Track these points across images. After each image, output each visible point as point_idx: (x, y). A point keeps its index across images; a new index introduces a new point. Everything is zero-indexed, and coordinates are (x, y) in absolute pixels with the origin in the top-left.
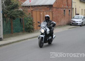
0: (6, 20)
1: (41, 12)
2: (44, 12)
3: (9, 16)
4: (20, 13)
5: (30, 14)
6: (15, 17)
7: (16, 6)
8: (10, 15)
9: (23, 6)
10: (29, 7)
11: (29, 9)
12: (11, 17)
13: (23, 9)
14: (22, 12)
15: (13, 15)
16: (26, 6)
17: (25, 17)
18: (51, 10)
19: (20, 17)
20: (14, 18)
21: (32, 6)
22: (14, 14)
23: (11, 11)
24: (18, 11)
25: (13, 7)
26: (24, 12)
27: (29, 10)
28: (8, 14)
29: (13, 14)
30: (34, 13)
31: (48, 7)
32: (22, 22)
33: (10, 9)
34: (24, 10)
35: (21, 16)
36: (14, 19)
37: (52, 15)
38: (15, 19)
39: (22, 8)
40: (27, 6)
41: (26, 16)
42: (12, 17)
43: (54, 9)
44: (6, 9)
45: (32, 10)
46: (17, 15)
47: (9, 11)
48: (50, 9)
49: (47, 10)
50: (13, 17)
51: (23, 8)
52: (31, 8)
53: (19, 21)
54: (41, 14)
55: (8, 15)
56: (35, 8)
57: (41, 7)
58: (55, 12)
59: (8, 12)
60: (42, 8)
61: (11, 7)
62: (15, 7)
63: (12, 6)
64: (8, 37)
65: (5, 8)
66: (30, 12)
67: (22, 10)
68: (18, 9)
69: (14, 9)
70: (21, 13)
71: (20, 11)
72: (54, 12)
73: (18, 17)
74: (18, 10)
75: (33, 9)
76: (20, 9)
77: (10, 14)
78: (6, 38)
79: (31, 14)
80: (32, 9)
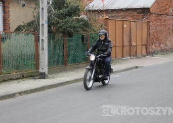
0: (54, 38)
1: (124, 22)
2: (132, 23)
3: (60, 30)
4: (83, 24)
5: (101, 27)
6: (73, 32)
7: (75, 11)
8: (64, 27)
9: (89, 11)
10: (100, 12)
11: (101, 17)
12: (64, 33)
13: (89, 16)
14: (87, 22)
15: (68, 29)
16: (94, 11)
17: (92, 32)
18: (145, 19)
19: (82, 32)
20: (70, 35)
21: (107, 11)
22: (70, 26)
23: (66, 20)
24: (78, 21)
25: (69, 13)
26: (90, 22)
27: (100, 19)
28: (58, 25)
29: (68, 26)
30: (111, 24)
31: (139, 13)
32: (85, 42)
33: (62, 16)
34: (89, 19)
35: (85, 31)
36: (70, 37)
37: (149, 29)
38: (73, 35)
39: (86, 15)
40: (97, 11)
41: (94, 31)
42: (66, 33)
43: (153, 17)
44: (56, 17)
45: (106, 19)
46: (77, 28)
47: (62, 21)
48: (143, 17)
49: (137, 19)
50: (68, 31)
51: (88, 14)
52: (104, 15)
53: (80, 41)
54: (125, 26)
55: (58, 29)
56: (113, 15)
57: (124, 12)
58: (153, 22)
59: (58, 23)
60: (126, 13)
61: (64, 13)
62: (72, 13)
63: (68, 11)
64: (58, 73)
65: (54, 14)
66: (103, 23)
67: (87, 18)
68: (79, 16)
69: (70, 16)
70: (85, 23)
71: (83, 21)
72: (151, 24)
73: (78, 31)
74: (78, 19)
75: (110, 16)
76: (83, 16)
77: (63, 25)
78: (53, 73)
79: (104, 26)
80: (107, 17)
